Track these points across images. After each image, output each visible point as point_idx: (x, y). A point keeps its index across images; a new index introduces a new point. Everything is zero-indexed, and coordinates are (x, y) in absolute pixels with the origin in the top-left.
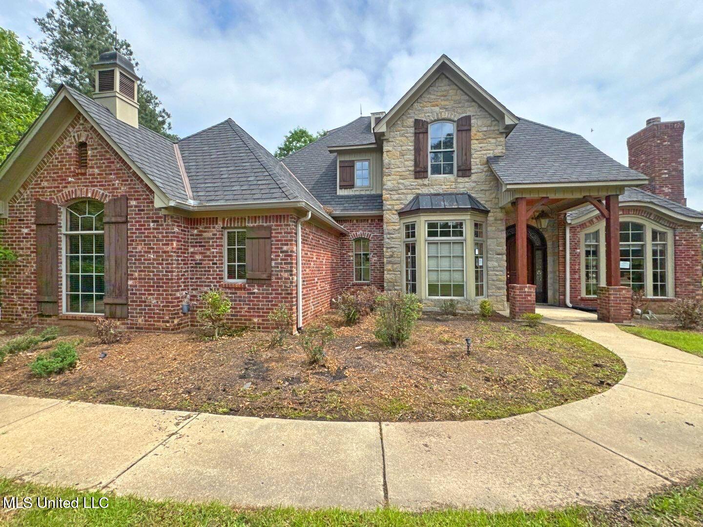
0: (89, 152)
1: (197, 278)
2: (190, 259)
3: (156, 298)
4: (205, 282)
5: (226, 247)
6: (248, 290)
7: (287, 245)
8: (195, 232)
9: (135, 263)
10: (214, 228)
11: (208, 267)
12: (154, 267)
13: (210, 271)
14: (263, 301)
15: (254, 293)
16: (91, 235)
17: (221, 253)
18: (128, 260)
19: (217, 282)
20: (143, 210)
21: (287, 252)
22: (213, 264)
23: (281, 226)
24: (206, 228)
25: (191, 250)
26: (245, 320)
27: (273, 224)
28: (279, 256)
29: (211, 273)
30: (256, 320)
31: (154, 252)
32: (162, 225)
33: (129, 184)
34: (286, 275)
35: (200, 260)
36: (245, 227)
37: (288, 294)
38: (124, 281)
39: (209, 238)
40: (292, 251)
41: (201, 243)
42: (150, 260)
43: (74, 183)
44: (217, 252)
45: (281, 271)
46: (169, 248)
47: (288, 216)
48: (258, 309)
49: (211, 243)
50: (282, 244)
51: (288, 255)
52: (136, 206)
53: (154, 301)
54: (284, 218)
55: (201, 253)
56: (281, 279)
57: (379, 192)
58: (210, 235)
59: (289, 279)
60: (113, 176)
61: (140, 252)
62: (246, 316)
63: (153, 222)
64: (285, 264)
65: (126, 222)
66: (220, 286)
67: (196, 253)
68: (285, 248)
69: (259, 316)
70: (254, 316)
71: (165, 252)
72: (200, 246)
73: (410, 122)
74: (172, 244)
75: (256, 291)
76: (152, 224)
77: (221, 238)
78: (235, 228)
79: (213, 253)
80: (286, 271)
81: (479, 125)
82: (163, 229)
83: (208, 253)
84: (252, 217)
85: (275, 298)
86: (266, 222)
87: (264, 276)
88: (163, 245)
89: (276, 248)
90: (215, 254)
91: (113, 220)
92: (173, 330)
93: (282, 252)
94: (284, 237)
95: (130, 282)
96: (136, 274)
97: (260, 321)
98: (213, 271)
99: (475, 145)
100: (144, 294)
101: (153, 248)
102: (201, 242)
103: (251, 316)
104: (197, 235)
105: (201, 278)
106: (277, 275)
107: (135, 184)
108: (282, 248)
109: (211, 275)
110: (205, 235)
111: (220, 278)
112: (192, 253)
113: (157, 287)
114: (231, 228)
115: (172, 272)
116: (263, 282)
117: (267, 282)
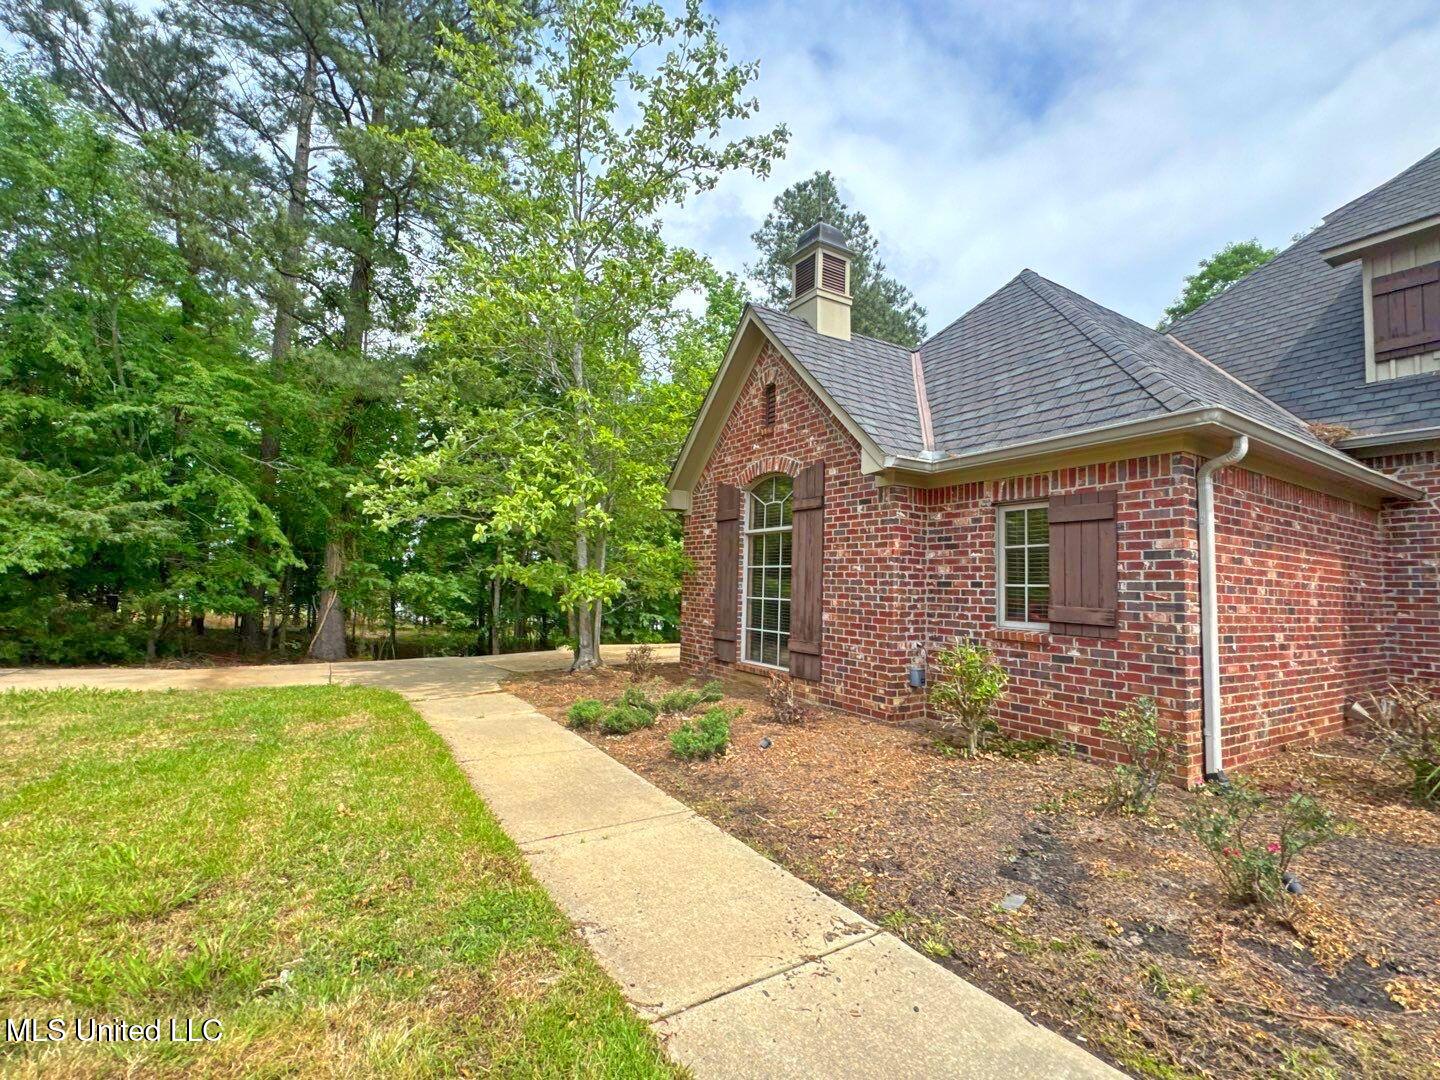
0: (778, 398)
1: (940, 615)
2: (928, 573)
3: (864, 651)
4: (957, 624)
5: (1003, 547)
6: (1054, 649)
7: (1166, 535)
8: (939, 517)
9: (833, 582)
10: (975, 505)
11: (964, 593)
12: (861, 590)
13: (966, 601)
14: (1092, 683)
15: (1070, 660)
16: (778, 534)
17: (991, 560)
18: (823, 575)
19: (983, 626)
20: (847, 483)
21: (1164, 554)
22: (974, 585)
23: (1146, 485)
24: (958, 507)
25: (930, 555)
26: (1047, 723)
27: (1121, 483)
28: (1140, 566)
29: (970, 604)
30: (1074, 728)
31: (862, 560)
32: (876, 507)
34: (1163, 618)
35: (948, 577)
36: (1046, 499)
37: (1171, 671)
38: (816, 616)
39: (966, 529)
40: (1181, 553)
41: (950, 541)
42: (855, 575)
43: (759, 452)
44: (982, 560)
45: (1149, 607)
46: (886, 552)
47: (1166, 457)
48: (1081, 700)
49: (969, 540)
50: (1151, 535)
52: (837, 478)
53: (860, 656)
54: (1155, 463)
55: (949, 562)
56: (1147, 627)
58: (967, 521)
59: (1173, 629)
60: (806, 431)
61: (841, 561)
62: (1048, 713)
63: (861, 503)
64: (1159, 587)
65: (822, 507)
67: (939, 562)
68: (1159, 544)
69: (1082, 720)
70: (1072, 719)
71: (879, 560)
72: (948, 547)
74: (892, 544)
75: (1075, 653)
76: (859, 508)
77: (992, 528)
78: (1022, 502)
79: (974, 560)
80: (1162, 608)
82: (877, 515)
83: (963, 562)
84: (1063, 471)
85: (1128, 677)
86: (1102, 480)
87: (1097, 618)
88: (876, 546)
89: (1131, 546)
90: (978, 564)
91: (804, 505)
92: (890, 718)
93: (1148, 556)
94: (1154, 514)
95: (826, 616)
96: (834, 602)
97: (1087, 733)
98: (974, 601)
100: (846, 640)
101: (861, 553)
102: (949, 539)
103: (1061, 715)
104: (941, 524)
105: (949, 616)
106: (1136, 616)
107: (836, 439)
108: (1148, 545)
109: (969, 609)
110: (958, 522)
111: (988, 618)
112: (931, 561)
114: (1013, 502)
115: (892, 599)
116: (1095, 633)
117: (1105, 633)
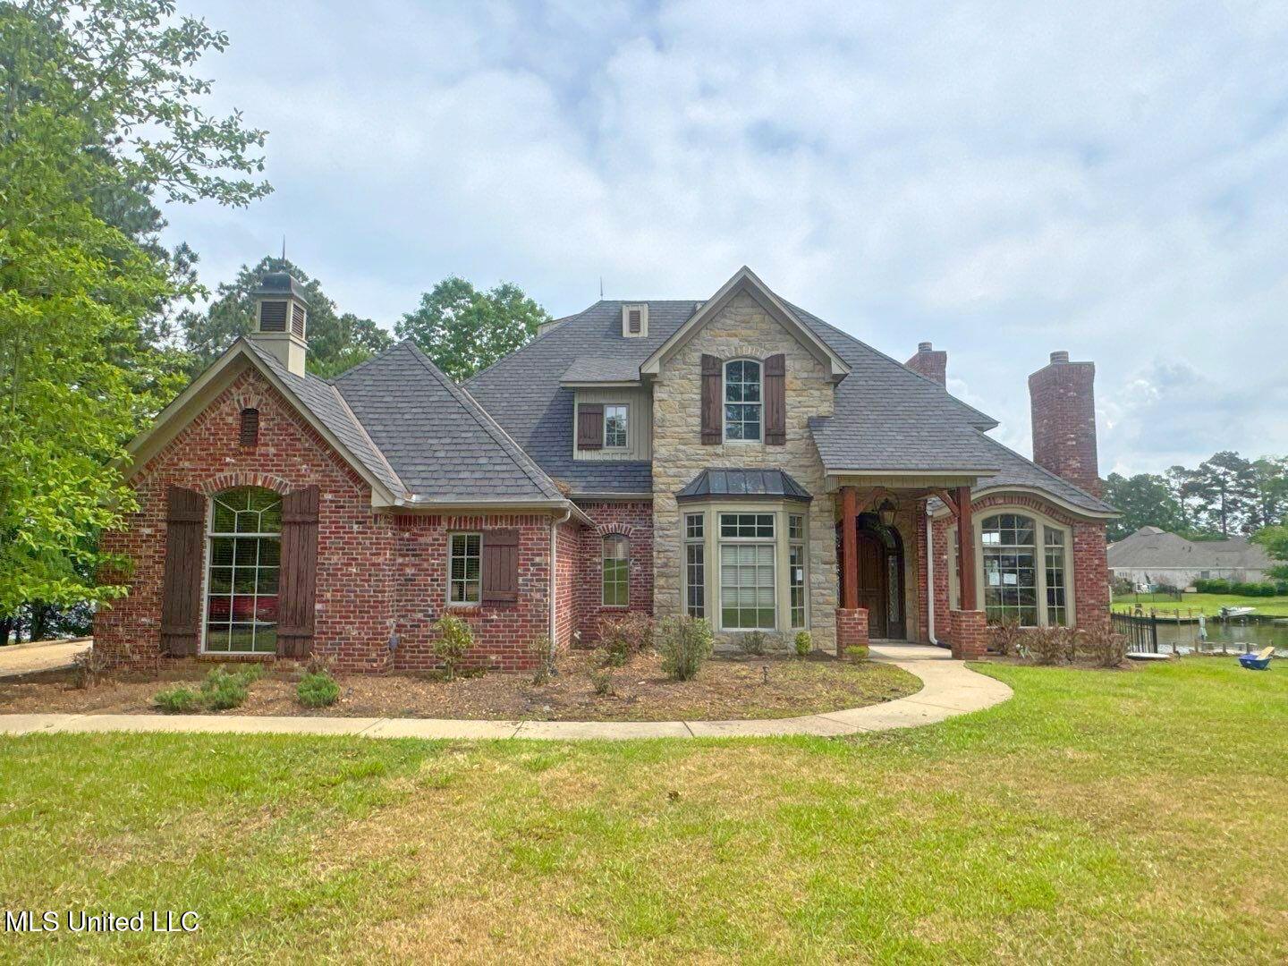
0: (262, 424)
1: (406, 601)
2: (397, 573)
3: (358, 629)
4: (419, 606)
5: (450, 557)
6: (483, 616)
7: (540, 555)
8: (407, 535)
9: (327, 580)
10: (435, 530)
11: (425, 585)
12: (356, 585)
13: (427, 590)
14: (504, 632)
15: (492, 621)
16: (254, 541)
17: (444, 565)
18: (317, 575)
19: (438, 606)
20: (343, 507)
21: (539, 564)
22: (432, 580)
23: (533, 529)
24: (422, 529)
25: (400, 560)
26: (478, 657)
27: (521, 527)
28: (529, 570)
29: (430, 592)
30: (493, 658)
31: (357, 565)
32: (371, 528)
33: (323, 471)
34: (538, 596)
35: (413, 575)
36: (481, 530)
37: (541, 621)
38: (308, 605)
39: (426, 544)
40: (546, 564)
41: (416, 552)
42: (351, 575)
43: (234, 465)
44: (438, 565)
45: (531, 590)
46: (380, 559)
47: (542, 517)
48: (497, 642)
49: (430, 551)
50: (533, 555)
51: (543, 569)
52: (332, 501)
53: (355, 633)
54: (537, 519)
55: (413, 565)
56: (531, 600)
57: (643, 458)
58: (429, 540)
59: (542, 601)
60: (298, 459)
61: (336, 564)
62: (479, 652)
63: (357, 523)
64: (537, 580)
65: (317, 522)
66: (441, 611)
67: (407, 565)
68: (537, 559)
69: (497, 652)
70: (492, 652)
71: (373, 564)
72: (413, 555)
73: (695, 358)
74: (385, 554)
75: (495, 617)
76: (355, 527)
77: (445, 545)
78: (466, 530)
79: (433, 565)
80: (538, 591)
81: (796, 369)
82: (373, 533)
83: (425, 565)
84: (491, 517)
85: (522, 626)
86: (512, 525)
87: (508, 597)
88: (371, 554)
89: (524, 560)
90: (435, 567)
91: (298, 518)
92: (381, 672)
93: (533, 565)
94: (535, 544)
95: (318, 606)
96: (329, 595)
97: (500, 659)
98: (432, 590)
99: (791, 398)
100: (339, 623)
101: (356, 559)
102: (415, 550)
103: (487, 652)
104: (408, 540)
105: (413, 600)
106: (526, 595)
107: (332, 471)
108: (533, 560)
109: (429, 596)
110: (422, 540)
111: (442, 600)
112: (400, 564)
113: (360, 612)
114: (460, 530)
115: (385, 592)
116: (505, 605)
117: (511, 605)
